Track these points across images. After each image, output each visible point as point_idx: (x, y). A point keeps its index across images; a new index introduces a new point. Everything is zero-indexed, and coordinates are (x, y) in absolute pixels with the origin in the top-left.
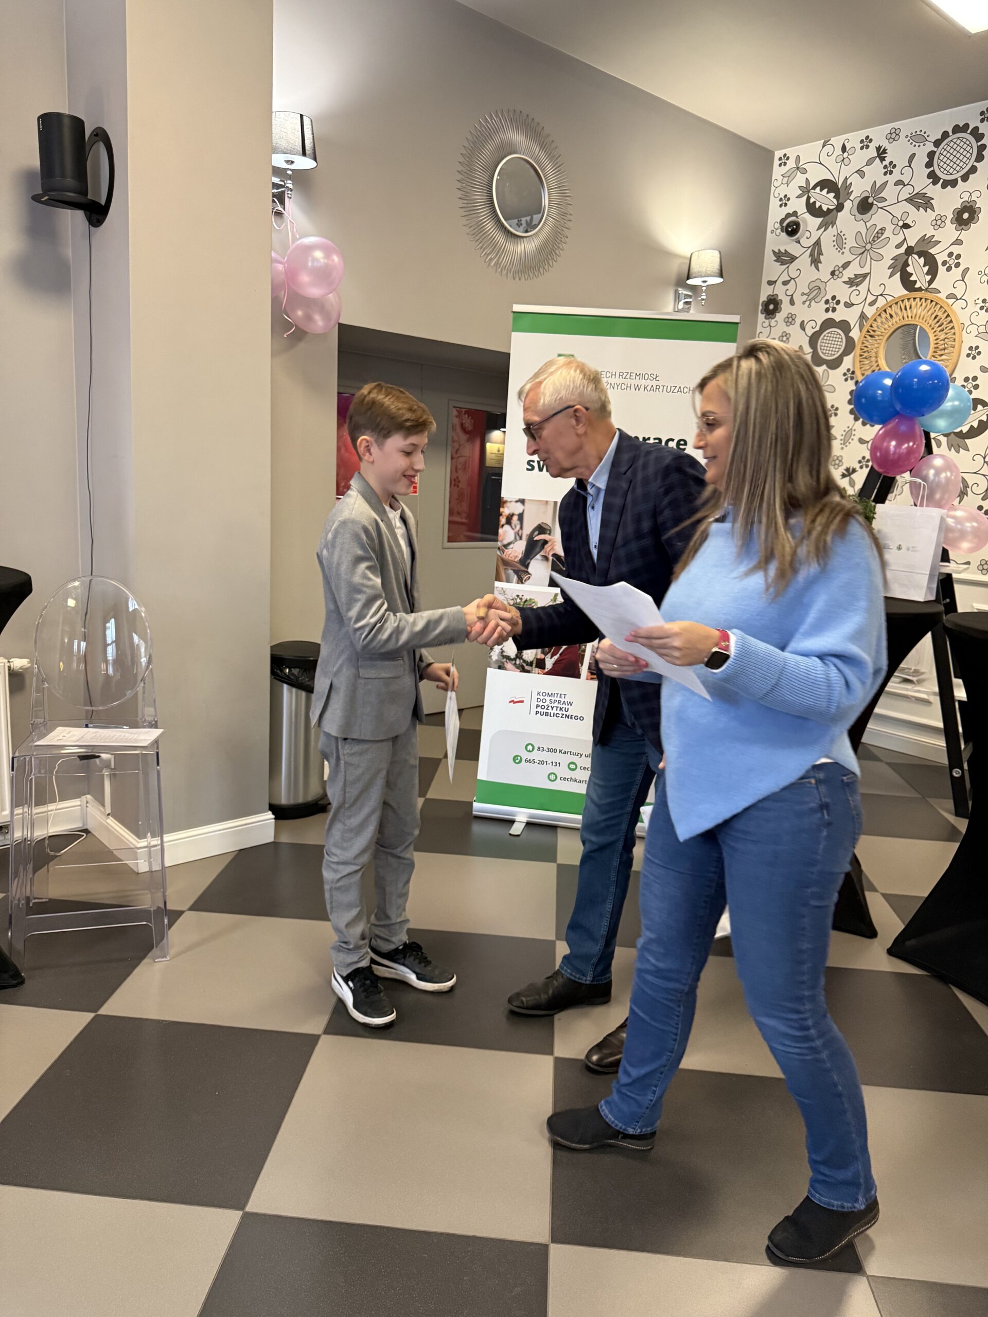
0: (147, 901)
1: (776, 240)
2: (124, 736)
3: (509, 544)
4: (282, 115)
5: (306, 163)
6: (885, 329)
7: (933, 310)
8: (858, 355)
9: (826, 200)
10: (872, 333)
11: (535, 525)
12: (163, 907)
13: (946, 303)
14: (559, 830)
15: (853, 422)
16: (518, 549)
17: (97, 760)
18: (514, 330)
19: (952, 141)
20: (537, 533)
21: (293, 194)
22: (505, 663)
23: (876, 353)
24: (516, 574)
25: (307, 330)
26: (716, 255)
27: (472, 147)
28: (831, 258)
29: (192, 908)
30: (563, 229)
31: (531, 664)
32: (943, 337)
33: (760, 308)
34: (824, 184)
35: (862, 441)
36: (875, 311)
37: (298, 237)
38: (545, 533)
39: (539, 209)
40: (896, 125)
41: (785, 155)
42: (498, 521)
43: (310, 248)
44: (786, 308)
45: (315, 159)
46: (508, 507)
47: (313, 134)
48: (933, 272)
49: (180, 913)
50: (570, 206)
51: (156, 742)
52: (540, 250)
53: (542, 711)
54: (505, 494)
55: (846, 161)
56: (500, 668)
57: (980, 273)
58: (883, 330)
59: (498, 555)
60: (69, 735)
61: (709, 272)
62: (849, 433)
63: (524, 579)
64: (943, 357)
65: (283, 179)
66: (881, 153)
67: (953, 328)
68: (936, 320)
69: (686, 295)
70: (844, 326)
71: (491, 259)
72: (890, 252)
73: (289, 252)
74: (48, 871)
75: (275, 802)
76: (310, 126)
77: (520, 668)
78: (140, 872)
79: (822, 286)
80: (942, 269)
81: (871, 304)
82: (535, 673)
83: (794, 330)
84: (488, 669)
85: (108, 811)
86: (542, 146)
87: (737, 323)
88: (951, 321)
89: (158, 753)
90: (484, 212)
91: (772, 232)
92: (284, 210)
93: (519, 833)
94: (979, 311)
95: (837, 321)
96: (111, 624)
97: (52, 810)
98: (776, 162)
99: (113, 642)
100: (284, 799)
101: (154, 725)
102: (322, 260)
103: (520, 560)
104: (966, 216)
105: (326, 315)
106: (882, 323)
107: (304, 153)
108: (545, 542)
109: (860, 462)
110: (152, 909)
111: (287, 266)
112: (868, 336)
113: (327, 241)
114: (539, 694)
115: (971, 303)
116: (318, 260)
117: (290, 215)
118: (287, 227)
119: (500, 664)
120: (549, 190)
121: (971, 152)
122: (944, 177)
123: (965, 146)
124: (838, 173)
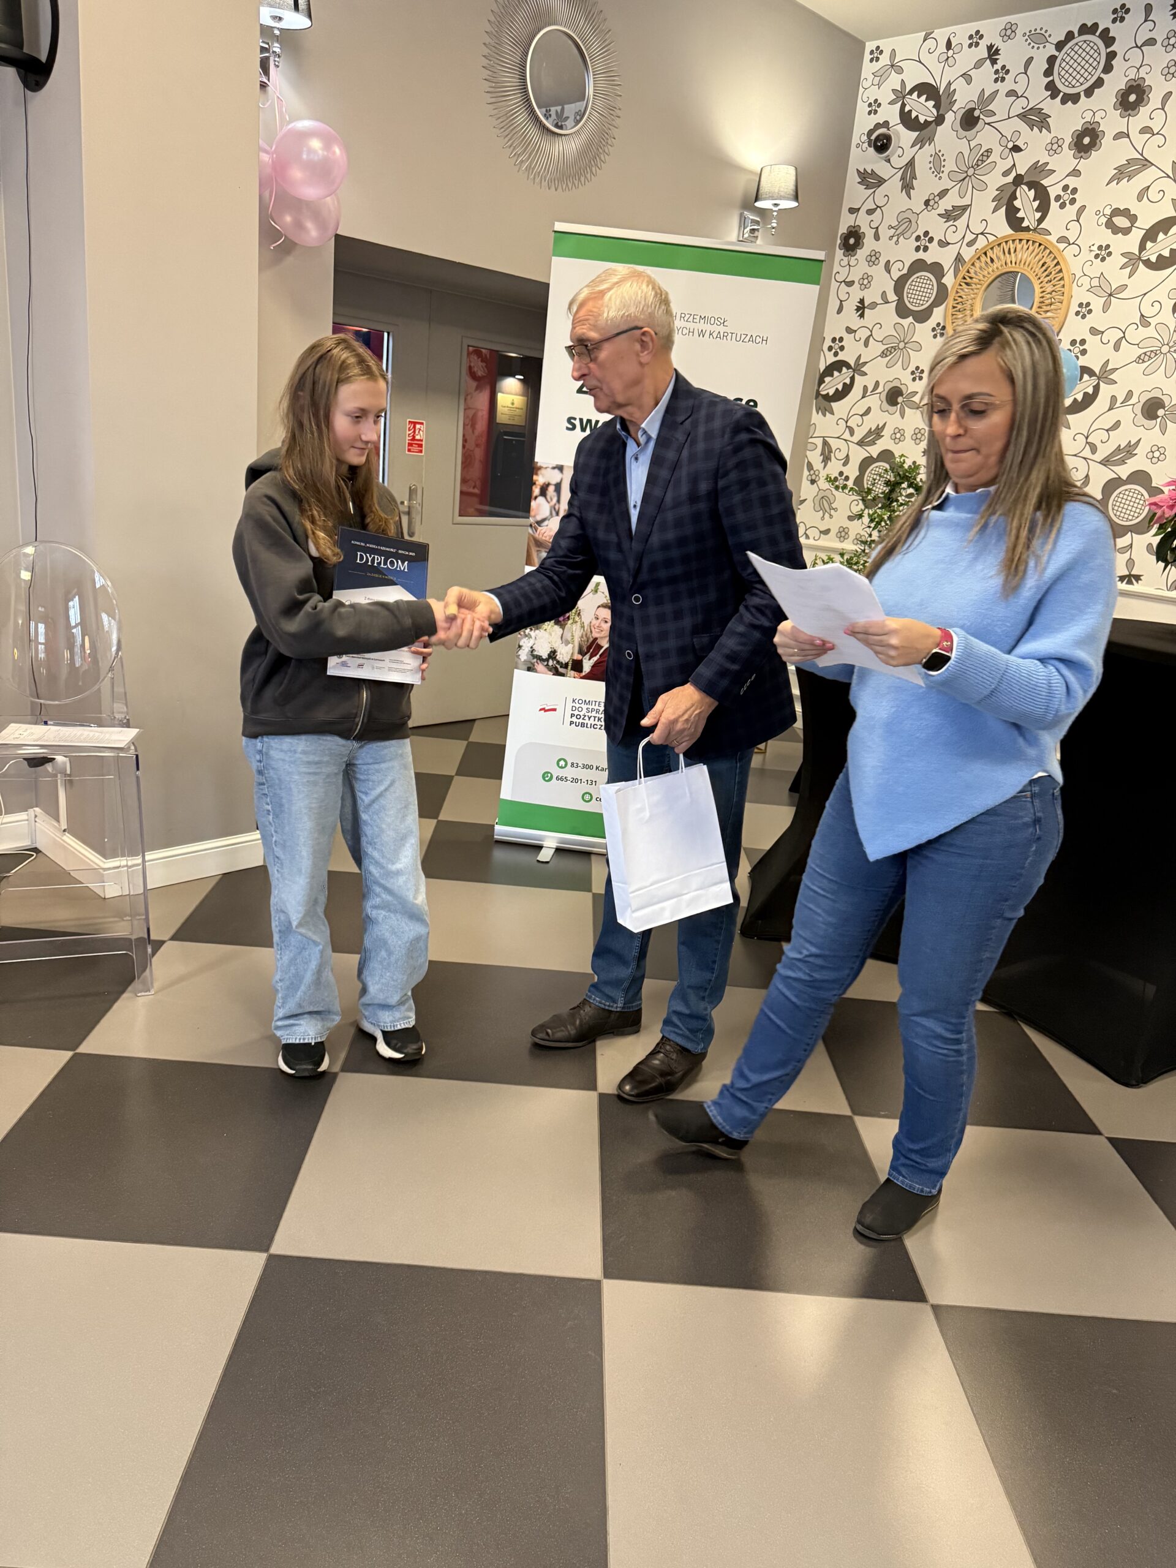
0: (121, 929)
1: (862, 157)
2: (93, 736)
3: (544, 520)
5: (298, 21)
6: (984, 276)
7: (1040, 255)
8: (951, 307)
9: (923, 109)
10: (968, 280)
12: (145, 935)
13: (1057, 247)
14: (593, 857)
16: (553, 528)
17: (49, 767)
18: (554, 255)
19: (1077, 44)
21: (281, 62)
22: (536, 664)
23: (972, 305)
25: (297, 242)
26: (792, 171)
27: (502, 13)
28: (926, 184)
29: (173, 938)
30: (610, 127)
31: (566, 666)
32: (1049, 290)
33: (839, 241)
34: (926, 90)
36: (974, 253)
37: (288, 119)
39: (582, 96)
40: (1012, 18)
41: (878, 48)
42: (531, 491)
43: (304, 135)
44: (869, 243)
45: (310, 16)
46: (543, 475)
48: (1044, 209)
49: (162, 942)
50: (619, 98)
51: (133, 743)
52: (582, 153)
53: (578, 721)
54: (540, 458)
55: (951, 61)
56: (529, 669)
57: (1098, 212)
58: (981, 278)
59: (529, 534)
60: (25, 734)
61: (782, 194)
64: (1049, 314)
65: (269, 42)
66: (993, 53)
68: (1044, 268)
69: (752, 220)
70: (937, 270)
71: (522, 161)
72: (995, 180)
73: (278, 137)
77: (553, 670)
78: (108, 896)
79: (913, 218)
80: (1054, 206)
81: (970, 244)
82: (570, 676)
83: (878, 270)
84: (516, 671)
85: (64, 826)
86: (589, 16)
87: (822, 261)
88: (1061, 271)
89: (137, 756)
90: (515, 99)
91: (858, 146)
92: (269, 80)
93: (548, 860)
94: (1093, 260)
95: (929, 263)
96: (75, 603)
98: (867, 57)
99: (78, 623)
101: (128, 725)
102: (320, 152)
104: (1087, 140)
105: (322, 225)
106: (981, 268)
107: (297, 7)
110: (132, 937)
111: (275, 156)
112: (963, 284)
113: (328, 127)
114: (574, 701)
115: (1085, 249)
116: (315, 152)
117: (276, 89)
118: (273, 103)
119: (529, 666)
120: (594, 75)
121: (1098, 59)
122: (1065, 90)
123: (1092, 52)
124: (941, 77)
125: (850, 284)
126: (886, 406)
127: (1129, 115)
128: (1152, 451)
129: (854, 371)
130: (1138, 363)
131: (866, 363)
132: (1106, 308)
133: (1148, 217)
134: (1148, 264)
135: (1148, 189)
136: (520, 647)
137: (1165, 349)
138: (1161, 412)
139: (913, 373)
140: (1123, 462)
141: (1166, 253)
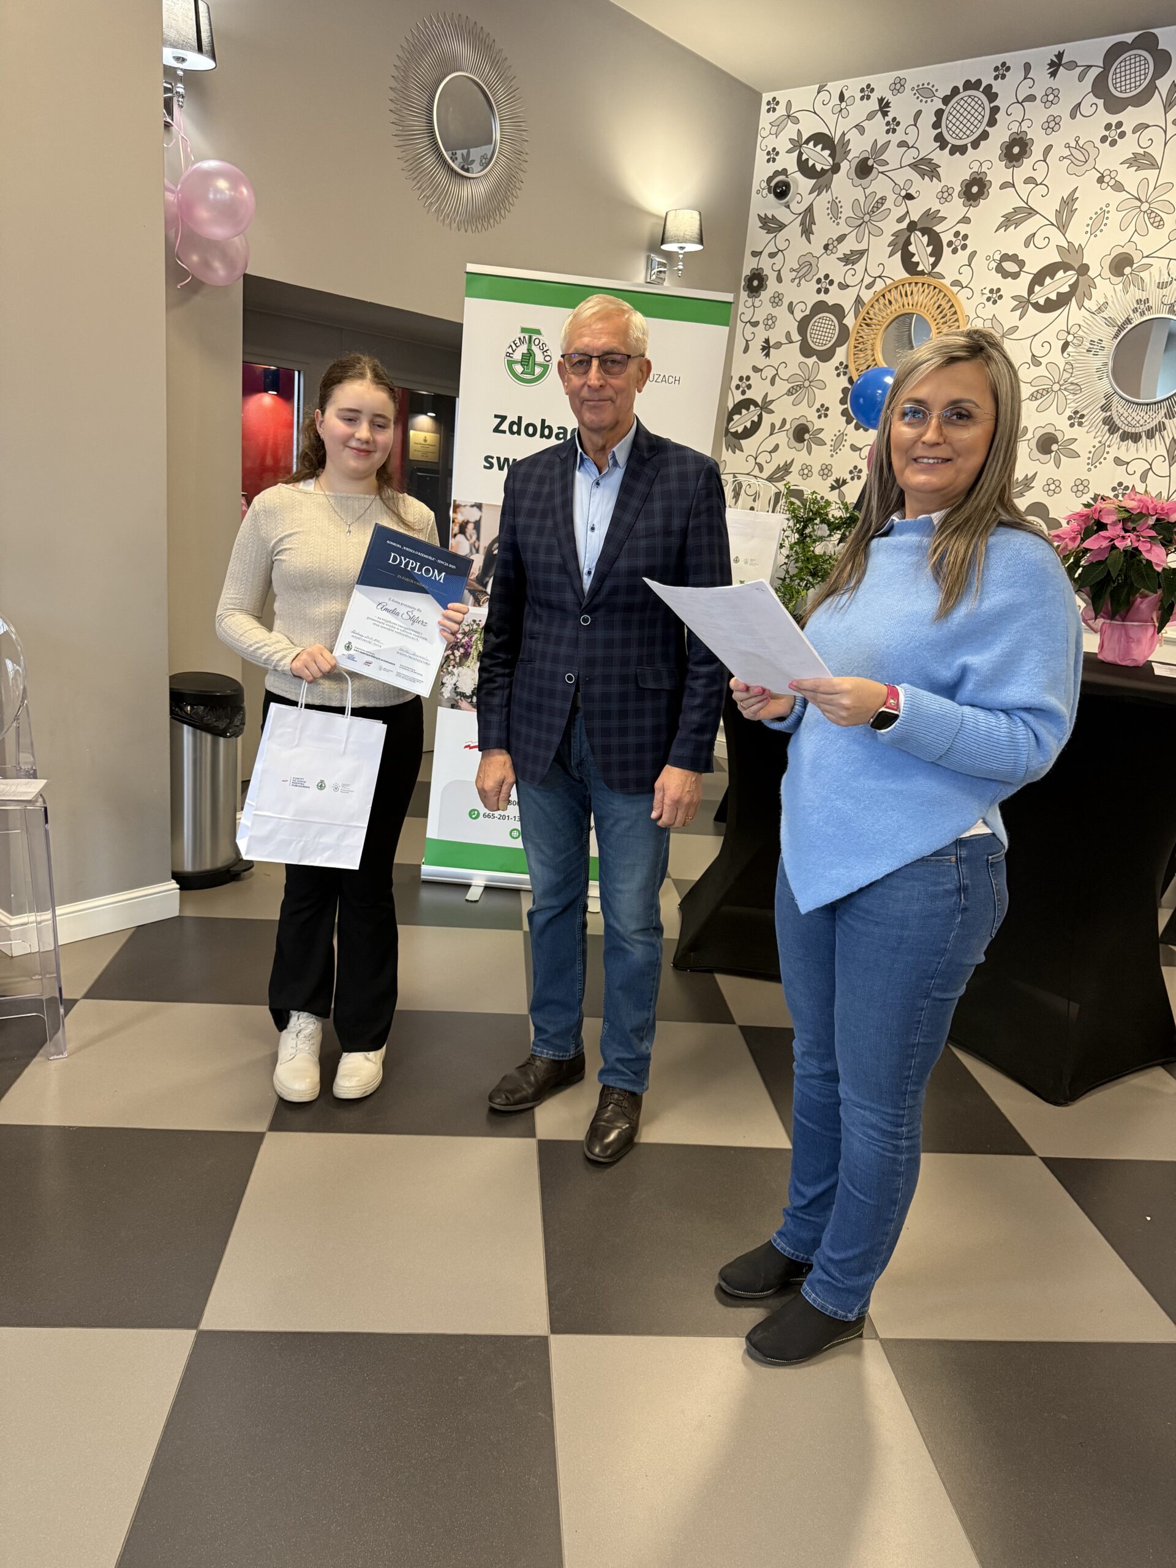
0: (31, 989)
1: (762, 203)
5: (201, 63)
6: (883, 317)
7: (935, 298)
8: (853, 347)
9: (820, 158)
10: (869, 321)
11: (495, 536)
12: (58, 995)
13: (950, 290)
14: (522, 893)
15: (846, 425)
18: (466, 296)
19: (962, 99)
20: (497, 545)
21: (186, 103)
22: (460, 701)
23: (873, 345)
24: (471, 594)
25: (204, 280)
26: (696, 215)
27: (408, 58)
28: (825, 228)
29: (87, 996)
30: (518, 171)
33: (743, 283)
34: (821, 139)
35: (854, 448)
36: (872, 295)
37: (193, 159)
39: (489, 140)
40: (901, 73)
41: (774, 99)
42: (452, 530)
43: (209, 176)
44: (772, 285)
45: (214, 58)
46: (462, 513)
47: (210, 25)
48: (937, 254)
49: (75, 1001)
50: (525, 143)
51: (40, 795)
52: (490, 195)
54: (456, 496)
55: (844, 112)
56: (453, 706)
57: (988, 258)
58: (880, 319)
61: (688, 237)
62: (840, 438)
63: (482, 600)
65: (170, 81)
66: (884, 106)
67: (957, 320)
68: (939, 310)
69: (658, 262)
70: (838, 311)
71: (431, 203)
72: (891, 226)
73: (183, 178)
75: (178, 869)
76: (207, 14)
78: (14, 955)
79: (814, 261)
80: (947, 251)
81: (869, 287)
83: (781, 312)
84: (439, 707)
86: (494, 63)
87: (731, 303)
88: (955, 313)
89: (46, 809)
90: (424, 142)
91: (758, 192)
92: (172, 120)
93: (477, 899)
94: (986, 302)
95: (830, 304)
98: (764, 107)
100: (188, 867)
101: (34, 775)
102: (227, 192)
104: (975, 190)
105: (230, 264)
106: (880, 310)
107: (200, 49)
109: (851, 472)
110: (44, 997)
111: (180, 195)
112: (863, 325)
113: (234, 168)
115: (977, 293)
116: (221, 191)
117: (180, 129)
118: (177, 141)
119: (452, 703)
120: (500, 120)
121: (982, 113)
122: (952, 141)
123: (976, 106)
124: (836, 128)
125: (755, 324)
126: (793, 443)
127: (1014, 166)
128: (1048, 484)
129: (761, 408)
130: (1032, 400)
131: (773, 401)
133: (1035, 262)
134: (1037, 306)
135: (1034, 236)
136: (443, 684)
137: (1056, 387)
138: (1054, 447)
139: (818, 410)
141: (1053, 296)
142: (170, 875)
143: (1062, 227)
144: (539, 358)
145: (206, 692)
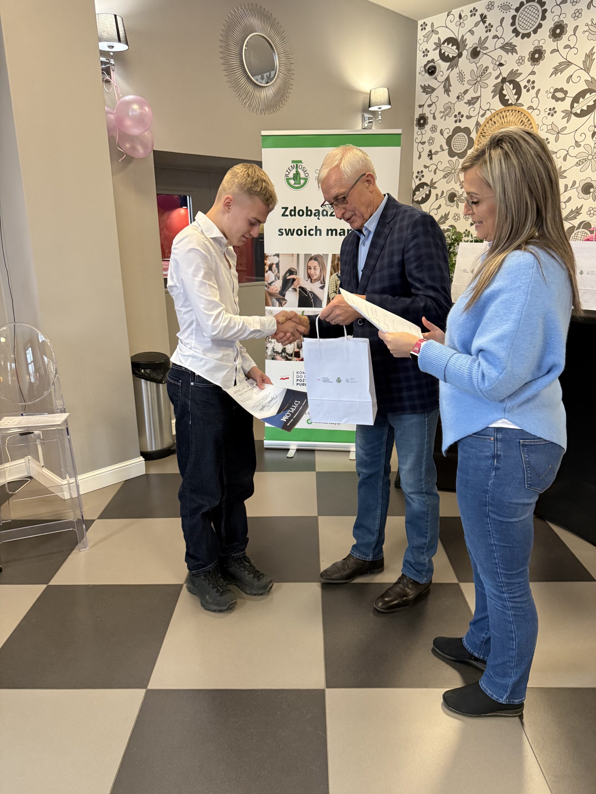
0: (71, 516)
1: (422, 79)
2: (46, 419)
3: (272, 282)
4: (103, 16)
5: (120, 47)
7: (519, 117)
9: (451, 51)
10: (484, 134)
11: (287, 270)
12: (81, 518)
13: (527, 112)
14: (316, 452)
16: (278, 285)
17: (32, 435)
18: (263, 148)
19: (526, 8)
20: (288, 274)
21: (115, 68)
22: (276, 356)
24: (277, 301)
25: (134, 156)
26: (386, 90)
27: (227, 30)
28: (456, 88)
29: (100, 517)
30: (289, 79)
31: (291, 355)
33: (415, 123)
34: (451, 41)
36: (485, 120)
37: (121, 96)
38: (293, 274)
39: (273, 68)
41: (424, 23)
42: (264, 269)
43: (129, 103)
44: (431, 121)
45: (127, 44)
46: (269, 260)
47: (124, 27)
48: (519, 93)
49: (93, 521)
50: (292, 65)
51: (66, 421)
52: (276, 95)
53: (300, 383)
54: (267, 251)
55: (462, 24)
56: (273, 359)
57: (547, 92)
59: (266, 290)
60: (11, 422)
61: (382, 102)
63: (283, 303)
65: (108, 59)
66: (483, 18)
68: (522, 123)
69: (369, 117)
70: (467, 131)
71: (246, 102)
72: (492, 82)
73: (117, 106)
74: (9, 504)
75: (144, 450)
76: (122, 22)
77: (285, 358)
78: (66, 499)
79: (452, 106)
80: (524, 91)
81: (483, 116)
82: (294, 361)
83: (437, 135)
84: (266, 360)
85: (42, 464)
86: (272, 26)
87: (401, 134)
88: (531, 124)
89: (67, 428)
90: (239, 72)
91: (420, 73)
92: (111, 78)
93: (292, 456)
94: (547, 116)
95: (462, 128)
96: (29, 351)
97: (8, 467)
98: (419, 28)
99: (31, 362)
100: (149, 448)
101: (64, 411)
102: (138, 110)
103: (279, 292)
104: (537, 56)
105: (145, 146)
106: (489, 127)
107: (119, 40)
108: (294, 280)
110: (75, 521)
111: (116, 115)
112: (481, 137)
113: (140, 97)
114: (297, 373)
115: (542, 111)
116: (135, 111)
117: (115, 82)
118: (113, 90)
119: (273, 357)
120: (278, 55)
121: (538, 14)
122: (522, 31)
123: (534, 10)
124: (458, 33)
125: (423, 143)
126: (449, 203)
127: (557, 40)
128: (589, 211)
129: (430, 187)
130: (577, 166)
131: (435, 183)
132: (557, 140)
133: (573, 90)
134: (576, 115)
135: (571, 77)
136: (267, 348)
137: (590, 157)
138: (592, 190)
140: (575, 218)
141: (585, 108)
142: (139, 454)
143: (587, 70)
144: (302, 175)
145: (150, 362)
